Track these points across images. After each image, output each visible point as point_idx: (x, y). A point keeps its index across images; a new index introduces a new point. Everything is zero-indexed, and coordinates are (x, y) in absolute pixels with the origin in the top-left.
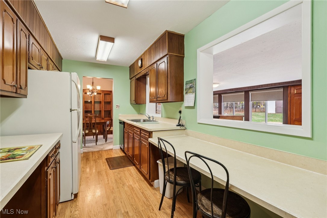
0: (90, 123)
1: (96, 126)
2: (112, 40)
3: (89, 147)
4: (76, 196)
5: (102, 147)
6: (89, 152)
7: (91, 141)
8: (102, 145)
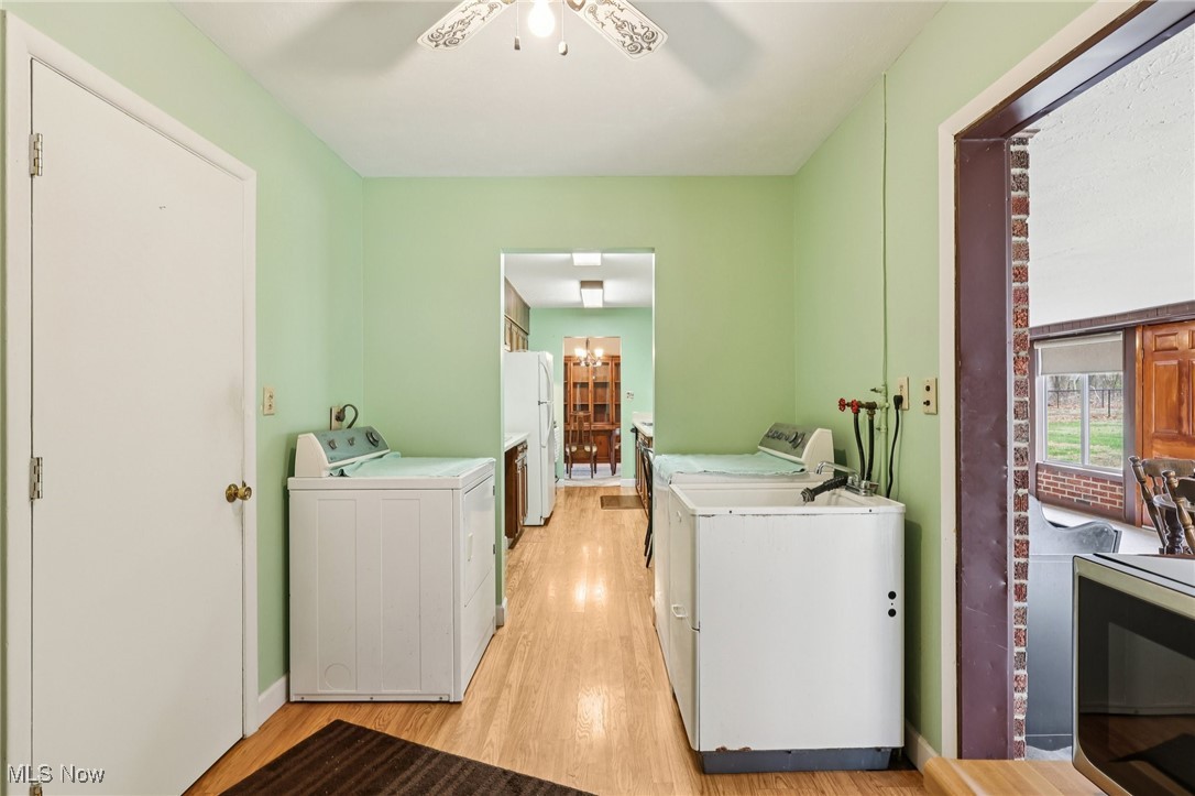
0: (580, 432)
1: (592, 438)
2: (599, 284)
3: (577, 480)
4: (547, 521)
5: (601, 482)
6: (574, 488)
7: (583, 472)
8: (604, 479)
